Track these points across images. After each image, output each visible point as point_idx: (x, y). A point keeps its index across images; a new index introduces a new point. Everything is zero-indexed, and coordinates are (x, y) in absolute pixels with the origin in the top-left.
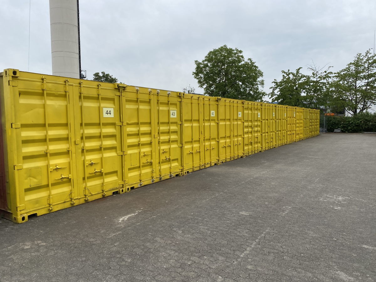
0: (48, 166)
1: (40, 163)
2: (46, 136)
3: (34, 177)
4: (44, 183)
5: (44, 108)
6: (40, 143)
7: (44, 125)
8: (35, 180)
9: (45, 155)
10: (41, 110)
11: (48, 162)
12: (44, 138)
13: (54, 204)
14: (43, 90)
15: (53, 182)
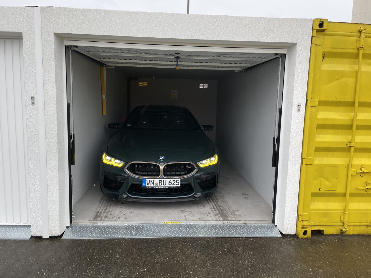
0: (349, 166)
1: (338, 160)
2: (352, 120)
3: (327, 179)
4: (341, 190)
5: (356, 77)
6: (341, 130)
7: (352, 104)
8: (328, 183)
9: (347, 149)
10: (351, 81)
11: (351, 161)
12: (349, 123)
13: (349, 224)
14: (358, 49)
15: (353, 192)
